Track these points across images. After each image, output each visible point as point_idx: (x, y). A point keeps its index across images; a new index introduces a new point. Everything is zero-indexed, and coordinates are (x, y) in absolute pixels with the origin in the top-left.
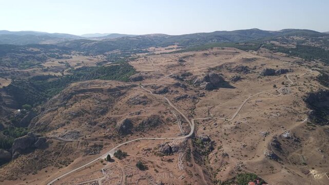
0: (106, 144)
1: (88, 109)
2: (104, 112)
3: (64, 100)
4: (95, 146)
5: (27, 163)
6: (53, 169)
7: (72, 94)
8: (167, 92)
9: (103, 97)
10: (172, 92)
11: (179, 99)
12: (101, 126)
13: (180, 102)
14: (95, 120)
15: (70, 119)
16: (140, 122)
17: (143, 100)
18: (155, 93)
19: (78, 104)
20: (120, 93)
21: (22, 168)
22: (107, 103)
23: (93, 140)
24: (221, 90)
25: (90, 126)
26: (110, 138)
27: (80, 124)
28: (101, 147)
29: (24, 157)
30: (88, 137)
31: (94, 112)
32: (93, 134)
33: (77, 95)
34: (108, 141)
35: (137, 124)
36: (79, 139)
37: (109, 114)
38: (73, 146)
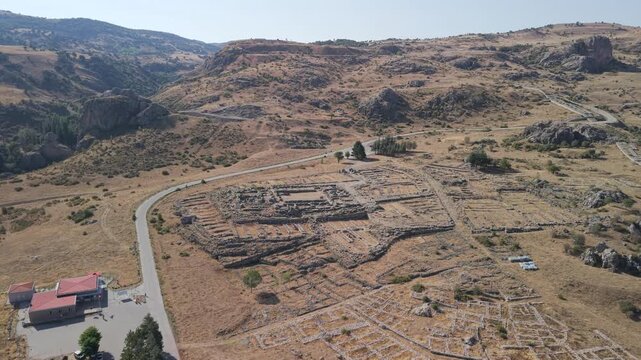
0: (339, 135)
1: (278, 73)
2: (319, 83)
3: (216, 64)
4: (309, 134)
5: (113, 154)
6: (185, 171)
7: (236, 53)
8: (478, 66)
9: (314, 61)
10: (492, 65)
11: (518, 77)
14: (299, 93)
15: (231, 90)
16: (429, 98)
19: (251, 69)
20: (354, 59)
21: (97, 163)
22: (326, 69)
23: (300, 123)
25: (287, 101)
26: (347, 125)
27: (261, 97)
28: (326, 139)
29: (105, 144)
30: (284, 117)
31: (295, 80)
32: (298, 115)
33: (248, 55)
34: (343, 130)
35: (423, 102)
36: (259, 119)
37: (335, 87)
38: (245, 128)
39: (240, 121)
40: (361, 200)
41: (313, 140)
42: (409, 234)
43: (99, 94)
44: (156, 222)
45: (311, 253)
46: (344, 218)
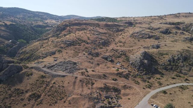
0: (125, 87)
1: (85, 38)
2: (106, 44)
4: (107, 88)
7: (67, 26)
8: (170, 33)
9: (101, 31)
12: (106, 59)
14: (96, 51)
15: (62, 48)
19: (72, 34)
20: (118, 29)
22: (107, 35)
23: (100, 77)
25: (90, 57)
27: (76, 54)
30: (91, 73)
31: (94, 42)
32: (98, 68)
33: (71, 27)
36: (75, 74)
37: (112, 46)
38: (66, 85)
39: (64, 76)
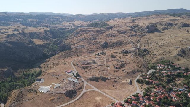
0: (96, 50)
1: (87, 37)
2: (94, 39)
3: (76, 34)
4: (92, 50)
5: (64, 55)
6: (74, 57)
7: (80, 32)
8: (126, 33)
9: (94, 34)
10: (128, 33)
11: (132, 36)
12: (93, 44)
13: (133, 37)
14: (91, 42)
15: (79, 41)
16: (112, 43)
17: (113, 35)
18: (119, 33)
19: (82, 36)
20: (101, 32)
21: (62, 56)
22: (96, 36)
23: (91, 48)
24: (156, 33)
25: (88, 44)
26: (98, 48)
27: (84, 43)
28: (94, 51)
29: (62, 53)
30: (88, 47)
31: (90, 39)
32: (90, 47)
33: (82, 32)
34: (97, 49)
35: (111, 44)
36: (84, 48)
37: (97, 40)
38: (82, 50)
39: (81, 48)
40: (96, 62)
41: (92, 51)
42: (100, 66)
43: (54, 40)
44: (74, 65)
45: (90, 68)
46: (94, 64)
